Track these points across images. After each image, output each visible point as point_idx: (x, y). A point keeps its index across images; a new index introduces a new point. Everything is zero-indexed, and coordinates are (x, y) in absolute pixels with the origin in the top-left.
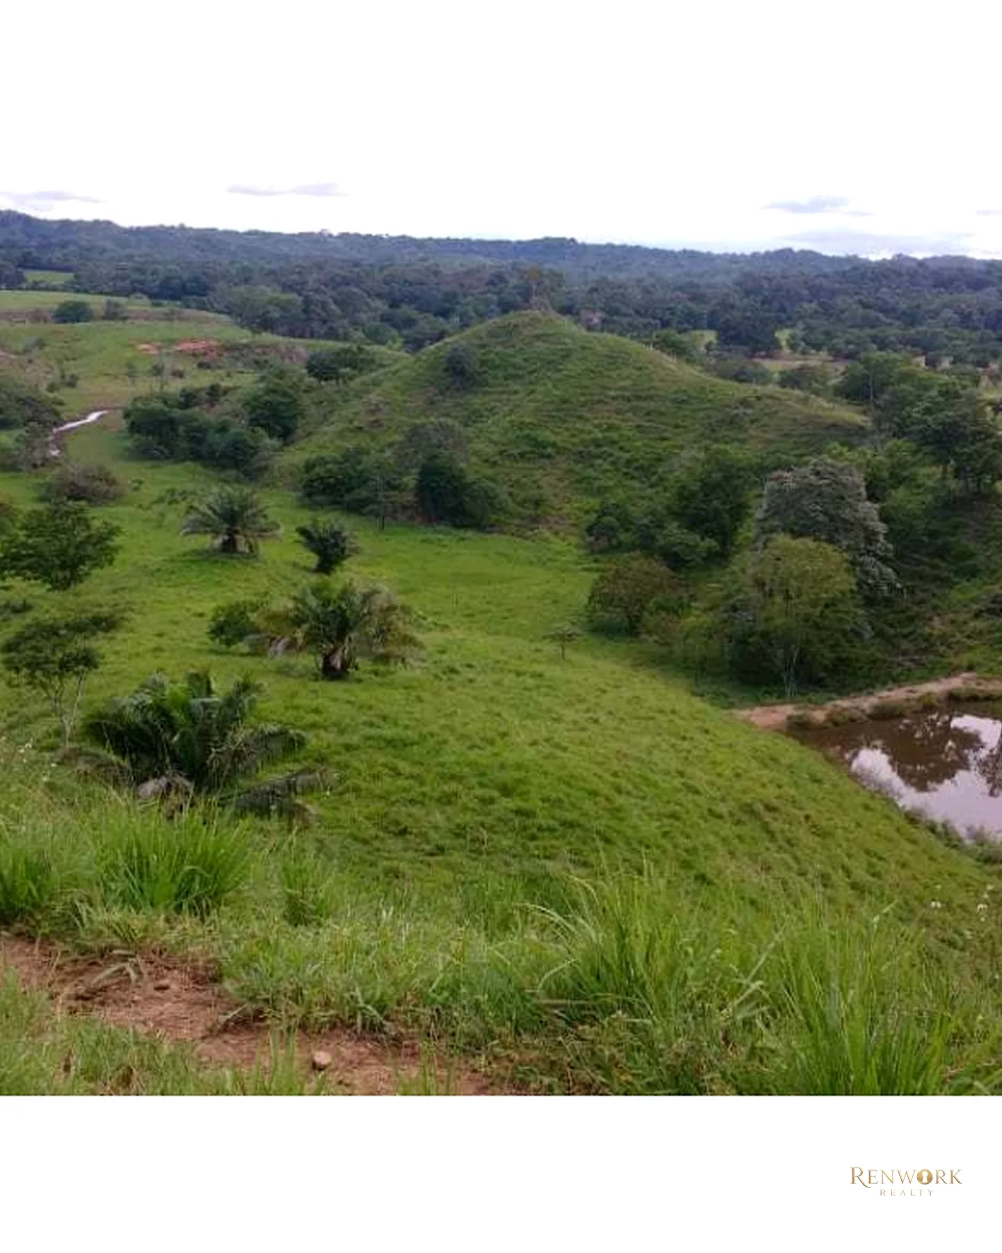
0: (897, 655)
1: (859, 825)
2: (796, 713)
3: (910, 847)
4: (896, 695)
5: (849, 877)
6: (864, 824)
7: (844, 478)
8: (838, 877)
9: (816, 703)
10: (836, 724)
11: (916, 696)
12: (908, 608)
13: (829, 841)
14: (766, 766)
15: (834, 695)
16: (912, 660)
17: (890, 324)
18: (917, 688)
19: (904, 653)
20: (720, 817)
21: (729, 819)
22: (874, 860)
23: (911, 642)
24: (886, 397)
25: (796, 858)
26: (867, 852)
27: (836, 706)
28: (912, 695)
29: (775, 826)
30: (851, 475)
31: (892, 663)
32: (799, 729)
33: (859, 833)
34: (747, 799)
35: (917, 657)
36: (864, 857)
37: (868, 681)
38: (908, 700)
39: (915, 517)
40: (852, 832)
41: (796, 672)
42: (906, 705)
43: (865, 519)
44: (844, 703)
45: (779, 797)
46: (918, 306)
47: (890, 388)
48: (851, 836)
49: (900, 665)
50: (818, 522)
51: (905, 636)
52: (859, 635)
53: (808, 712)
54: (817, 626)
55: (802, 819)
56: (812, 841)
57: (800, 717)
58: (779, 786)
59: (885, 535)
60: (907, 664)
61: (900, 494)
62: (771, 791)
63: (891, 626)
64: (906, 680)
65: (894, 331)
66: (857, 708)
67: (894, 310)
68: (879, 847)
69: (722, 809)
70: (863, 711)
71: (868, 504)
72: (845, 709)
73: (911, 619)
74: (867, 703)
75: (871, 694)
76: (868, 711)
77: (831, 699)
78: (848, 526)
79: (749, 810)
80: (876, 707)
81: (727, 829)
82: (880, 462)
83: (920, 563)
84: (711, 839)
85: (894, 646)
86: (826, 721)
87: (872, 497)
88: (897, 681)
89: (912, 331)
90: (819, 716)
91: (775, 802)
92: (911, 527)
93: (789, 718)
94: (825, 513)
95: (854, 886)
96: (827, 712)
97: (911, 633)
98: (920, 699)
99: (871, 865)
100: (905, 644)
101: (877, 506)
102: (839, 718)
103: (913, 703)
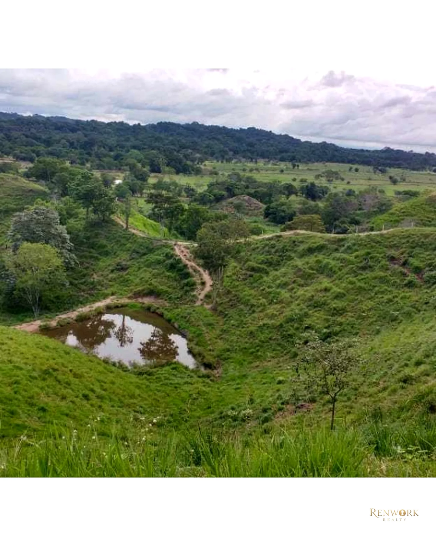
0: (80, 292)
1: (91, 369)
2: (42, 324)
3: (112, 375)
4: (84, 310)
5: (94, 393)
6: (93, 368)
7: (49, 215)
8: (91, 394)
9: (50, 318)
10: (62, 326)
11: (94, 309)
12: (82, 271)
13: (83, 379)
14: (46, 351)
15: (58, 313)
16: (87, 293)
17: (39, 145)
18: (93, 305)
19: (84, 291)
20: (36, 378)
21: (39, 379)
22: (103, 384)
23: (86, 286)
24: (55, 178)
25: (73, 390)
26: (99, 381)
27: (60, 318)
28: (91, 309)
29: (60, 377)
30: (53, 214)
31: (79, 296)
32: (45, 330)
33: (92, 373)
34: (44, 368)
35: (89, 292)
36: (98, 384)
37: (70, 305)
38: (90, 311)
39: (80, 231)
40: (90, 374)
41: (39, 305)
42: (90, 313)
43: (61, 233)
44: (64, 316)
45: (56, 364)
46: (51, 138)
47: (57, 174)
48: (90, 375)
49: (83, 296)
50: (40, 236)
51: (82, 284)
52: (64, 285)
53: (48, 323)
54: (47, 283)
55: (69, 372)
56: (77, 381)
57: (45, 326)
58: (54, 359)
59: (70, 240)
60: (86, 296)
61: (72, 221)
62: (51, 362)
63: (76, 279)
64: (87, 302)
65: (42, 148)
66: (69, 318)
67: (40, 139)
68: (101, 378)
69: (35, 374)
70: (72, 319)
71: (61, 226)
72: (65, 319)
73: (84, 276)
74: (73, 315)
75: (74, 310)
76: (75, 318)
77: (57, 315)
78: (54, 236)
79: (46, 372)
80: (78, 316)
81: (41, 384)
82: (62, 207)
83: (83, 251)
84: (37, 390)
85: (79, 288)
86: (57, 325)
87: (61, 223)
88: (83, 303)
89: (50, 149)
90: (53, 324)
91: (56, 367)
92: (78, 236)
93: (40, 326)
94: (43, 231)
95: (98, 397)
96: (57, 321)
97: (85, 282)
98: (96, 310)
99: (102, 386)
100: (83, 287)
101: (65, 227)
102: (63, 324)
103: (93, 312)
